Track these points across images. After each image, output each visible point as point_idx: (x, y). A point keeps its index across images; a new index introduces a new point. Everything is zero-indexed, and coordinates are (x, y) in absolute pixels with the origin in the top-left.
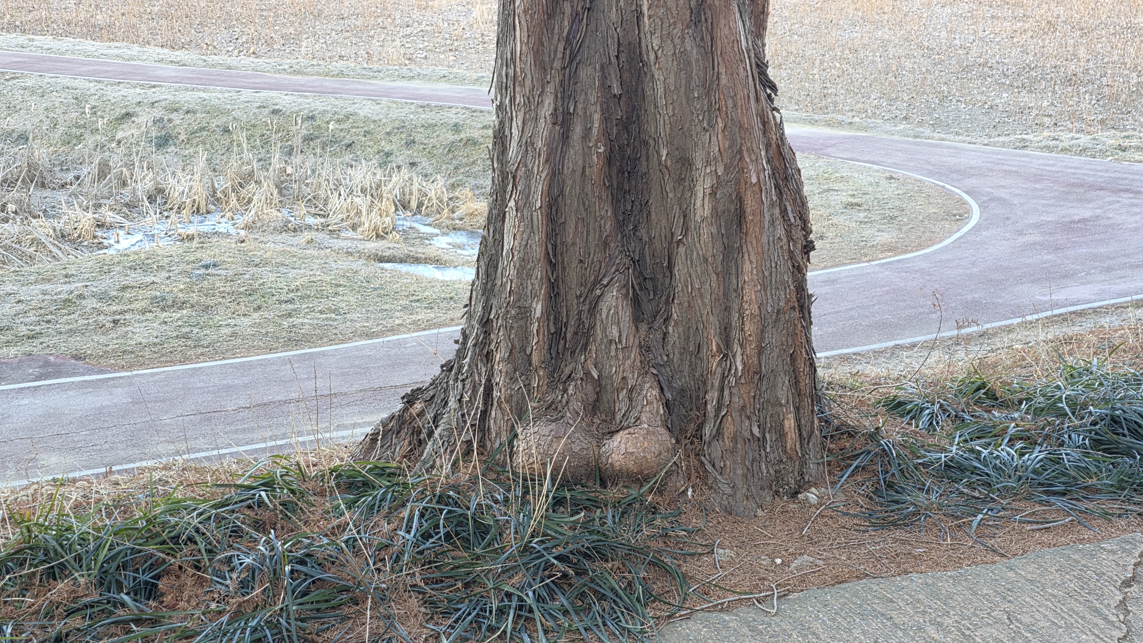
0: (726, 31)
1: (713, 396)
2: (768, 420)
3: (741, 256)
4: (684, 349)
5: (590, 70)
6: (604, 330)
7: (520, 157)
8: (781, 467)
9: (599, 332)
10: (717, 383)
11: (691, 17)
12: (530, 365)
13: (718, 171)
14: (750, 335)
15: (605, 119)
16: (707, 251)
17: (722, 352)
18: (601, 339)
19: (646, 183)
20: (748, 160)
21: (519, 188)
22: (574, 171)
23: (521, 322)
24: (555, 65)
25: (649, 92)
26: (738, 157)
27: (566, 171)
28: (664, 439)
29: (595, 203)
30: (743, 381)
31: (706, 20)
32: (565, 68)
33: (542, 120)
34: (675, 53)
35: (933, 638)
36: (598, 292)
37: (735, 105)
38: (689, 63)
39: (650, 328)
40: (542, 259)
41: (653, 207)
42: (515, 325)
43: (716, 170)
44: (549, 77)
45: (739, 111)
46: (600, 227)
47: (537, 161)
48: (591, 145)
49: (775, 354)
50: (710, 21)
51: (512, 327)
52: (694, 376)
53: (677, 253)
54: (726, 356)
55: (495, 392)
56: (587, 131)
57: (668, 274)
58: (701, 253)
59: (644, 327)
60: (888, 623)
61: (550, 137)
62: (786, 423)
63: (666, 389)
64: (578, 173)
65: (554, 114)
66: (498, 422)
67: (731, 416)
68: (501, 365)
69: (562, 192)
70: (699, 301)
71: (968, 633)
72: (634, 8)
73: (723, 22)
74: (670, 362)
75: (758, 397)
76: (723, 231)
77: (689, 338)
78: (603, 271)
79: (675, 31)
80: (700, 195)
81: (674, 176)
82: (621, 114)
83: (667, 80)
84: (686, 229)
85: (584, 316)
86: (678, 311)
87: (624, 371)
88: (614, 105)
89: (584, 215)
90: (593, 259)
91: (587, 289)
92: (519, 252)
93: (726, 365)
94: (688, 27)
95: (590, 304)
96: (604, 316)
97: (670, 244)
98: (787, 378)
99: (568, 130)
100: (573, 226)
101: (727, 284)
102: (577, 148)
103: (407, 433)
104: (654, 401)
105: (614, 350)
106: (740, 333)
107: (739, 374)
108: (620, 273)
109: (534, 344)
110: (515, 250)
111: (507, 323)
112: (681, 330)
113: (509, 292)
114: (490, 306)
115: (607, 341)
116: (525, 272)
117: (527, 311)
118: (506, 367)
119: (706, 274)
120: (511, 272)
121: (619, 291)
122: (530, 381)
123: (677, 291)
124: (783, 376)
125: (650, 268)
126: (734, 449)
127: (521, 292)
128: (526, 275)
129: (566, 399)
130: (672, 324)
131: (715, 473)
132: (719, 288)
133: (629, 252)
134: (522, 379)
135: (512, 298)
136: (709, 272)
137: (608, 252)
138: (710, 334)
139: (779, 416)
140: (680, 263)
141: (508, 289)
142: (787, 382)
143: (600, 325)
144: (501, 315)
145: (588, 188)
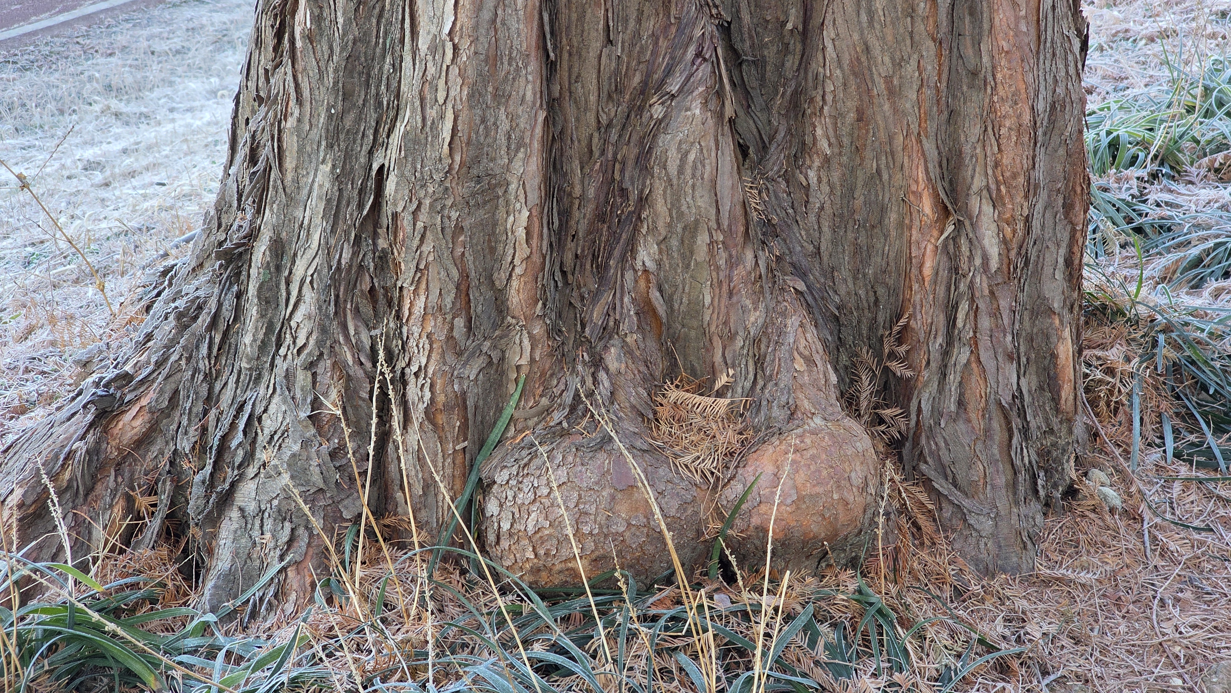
4: (842, 216)
6: (675, 202)
9: (662, 208)
12: (504, 311)
17: (948, 219)
18: (669, 225)
23: (481, 214)
39: (760, 178)
40: (533, 54)
42: (466, 224)
49: (1040, 204)
51: (459, 229)
52: (864, 275)
55: (412, 391)
57: (795, 45)
62: (1061, 349)
63: (820, 320)
68: (430, 322)
70: (887, 107)
77: (852, 190)
78: (663, 61)
86: (830, 132)
87: (731, 294)
90: (636, 32)
91: (623, 108)
93: (957, 246)
95: (638, 142)
96: (673, 167)
98: (1062, 251)
101: (955, 60)
103: (116, 490)
104: (817, 358)
105: (705, 248)
106: (990, 172)
107: (994, 264)
108: (705, 60)
109: (517, 261)
110: (461, 37)
111: (446, 220)
112: (836, 176)
113: (450, 144)
114: (359, 172)
115: (684, 229)
116: (490, 89)
117: (499, 185)
118: (447, 327)
119: (908, 42)
120: (452, 93)
121: (705, 104)
122: (503, 352)
123: (830, 88)
124: (1053, 248)
125: (751, 37)
126: (987, 432)
127: (482, 139)
128: (495, 96)
129: (607, 384)
130: (817, 163)
131: (957, 496)
132: (940, 75)
133: (717, 7)
134: (485, 349)
135: (458, 158)
136: (917, 38)
137: (673, 12)
138: (917, 182)
139: (1048, 337)
140: (839, 21)
141: (446, 135)
142: (1061, 260)
143: (665, 192)
144: (427, 202)
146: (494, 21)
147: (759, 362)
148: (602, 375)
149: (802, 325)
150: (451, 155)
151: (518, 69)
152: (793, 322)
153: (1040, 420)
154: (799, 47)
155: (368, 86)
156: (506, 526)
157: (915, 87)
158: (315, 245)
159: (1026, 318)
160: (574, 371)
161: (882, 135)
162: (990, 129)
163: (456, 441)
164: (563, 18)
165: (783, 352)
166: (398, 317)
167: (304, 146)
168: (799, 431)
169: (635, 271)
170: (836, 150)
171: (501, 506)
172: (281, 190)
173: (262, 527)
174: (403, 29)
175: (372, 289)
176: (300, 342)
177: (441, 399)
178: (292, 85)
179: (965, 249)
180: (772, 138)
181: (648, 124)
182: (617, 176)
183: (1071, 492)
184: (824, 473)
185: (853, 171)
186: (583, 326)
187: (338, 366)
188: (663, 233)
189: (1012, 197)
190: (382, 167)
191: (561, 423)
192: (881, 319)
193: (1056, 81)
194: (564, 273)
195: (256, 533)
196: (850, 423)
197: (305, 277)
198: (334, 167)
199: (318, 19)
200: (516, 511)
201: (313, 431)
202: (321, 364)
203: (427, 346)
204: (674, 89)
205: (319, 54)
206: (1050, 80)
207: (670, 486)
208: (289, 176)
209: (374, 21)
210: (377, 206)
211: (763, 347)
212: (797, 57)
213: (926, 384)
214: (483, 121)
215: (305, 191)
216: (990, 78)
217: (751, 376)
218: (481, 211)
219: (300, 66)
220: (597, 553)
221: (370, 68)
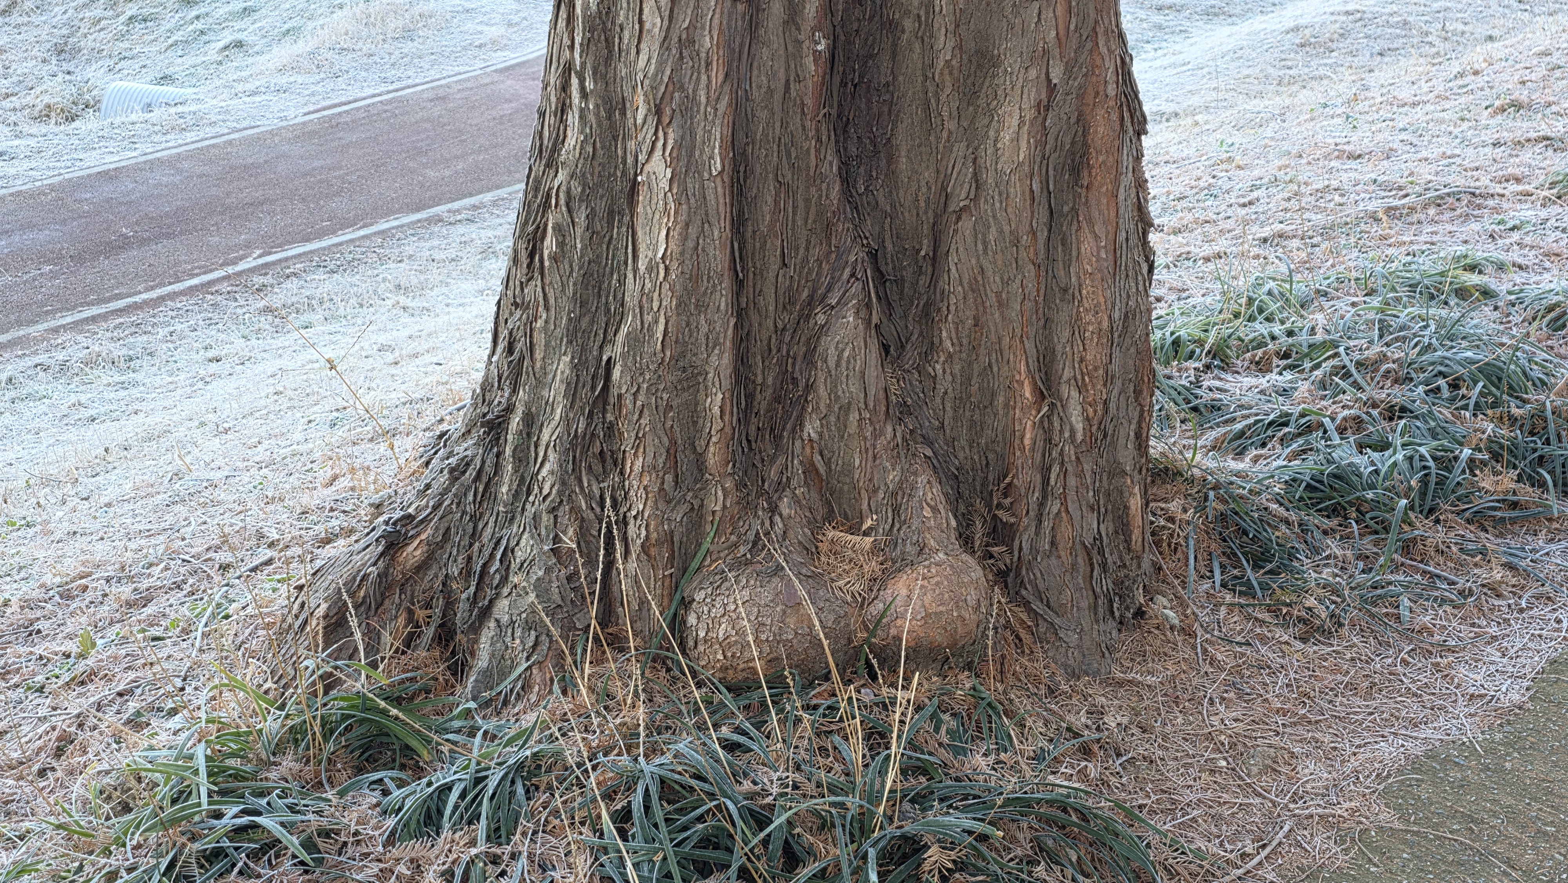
2: (1103, 502)
3: (1074, 227)
6: (833, 389)
7: (668, 72)
8: (1121, 574)
10: (1039, 458)
12: (704, 469)
13: (1052, 75)
14: (1095, 368)
16: (1019, 224)
17: (1044, 402)
18: (829, 406)
19: (890, 102)
20: (1104, 50)
22: (770, 91)
23: (686, 396)
26: (1089, 45)
27: (756, 93)
29: (808, 150)
30: (1083, 449)
39: (898, 370)
40: (726, 274)
41: (904, 147)
42: (675, 404)
43: (1047, 74)
46: (820, 196)
47: (704, 77)
48: (801, 37)
49: (1115, 390)
51: (669, 407)
52: (978, 444)
53: (955, 231)
55: (632, 530)
56: (794, 11)
57: (927, 268)
58: (1006, 229)
61: (729, 28)
62: (1132, 502)
64: (778, 97)
66: (642, 582)
67: (1067, 511)
68: (646, 478)
69: (752, 139)
70: (997, 316)
74: (941, 427)
76: (1050, 185)
77: (970, 380)
78: (825, 281)
80: (1012, 121)
84: (977, 184)
86: (953, 335)
87: (875, 458)
91: (795, 316)
92: (682, 263)
93: (1051, 423)
96: (832, 363)
98: (1132, 427)
99: (758, 11)
100: (770, 200)
101: (1050, 280)
103: (400, 604)
104: (941, 507)
105: (856, 423)
106: (1077, 366)
107: (1079, 437)
108: (857, 279)
109: (713, 433)
110: (671, 260)
111: (659, 400)
112: (957, 368)
113: (662, 342)
114: (592, 362)
115: (840, 408)
116: (693, 300)
117: (700, 374)
118: (659, 481)
119: (1014, 265)
120: (664, 303)
121: (857, 313)
122: (702, 500)
123: (953, 301)
124: (1126, 424)
125: (893, 261)
126: (1074, 566)
127: (687, 339)
128: (697, 306)
129: (781, 525)
130: (942, 359)
131: (1050, 616)
132: (1038, 291)
133: (867, 238)
134: (688, 498)
135: (668, 353)
136: (1020, 263)
137: (833, 242)
138: (1020, 373)
139: (1122, 493)
140: (961, 249)
141: (660, 335)
142: (1132, 434)
143: (825, 380)
144: (645, 386)
145: (796, 122)
146: (696, 248)
147: (896, 510)
148: (777, 519)
149: (929, 482)
150: (663, 350)
151: (714, 286)
152: (922, 480)
153: (1115, 557)
154: (930, 269)
155: (600, 296)
156: (702, 634)
157: (1019, 301)
158: (557, 418)
159: (1105, 478)
160: (756, 515)
161: (993, 337)
162: (1077, 333)
164: (749, 247)
165: (914, 503)
166: (622, 473)
167: (550, 342)
168: (927, 563)
169: (803, 440)
170: (957, 349)
171: (698, 618)
172: (531, 375)
173: (513, 634)
174: (626, 253)
175: (602, 451)
176: (545, 491)
177: (654, 536)
178: (541, 295)
179: (1056, 424)
180: (908, 340)
181: (813, 329)
182: (790, 369)
183: (1140, 613)
184: (946, 596)
185: (970, 364)
186: (763, 481)
187: (575, 510)
188: (824, 411)
189: (1094, 386)
190: (610, 359)
191: (745, 555)
192: (991, 478)
193: (1128, 296)
194: (749, 441)
195: (508, 640)
196: (965, 557)
197: (550, 441)
198: (573, 358)
199: (561, 245)
200: (710, 622)
201: (554, 560)
202: (562, 508)
203: (644, 496)
204: (834, 302)
205: (562, 272)
206: (1124, 295)
207: (828, 604)
208: (538, 365)
209: (605, 247)
210: (606, 388)
211: (899, 498)
212: (929, 277)
213: (1026, 529)
214: (688, 324)
215: (551, 376)
216: (1077, 294)
217: (890, 520)
218: (686, 394)
219: (547, 281)
220: (771, 656)
221: (601, 283)
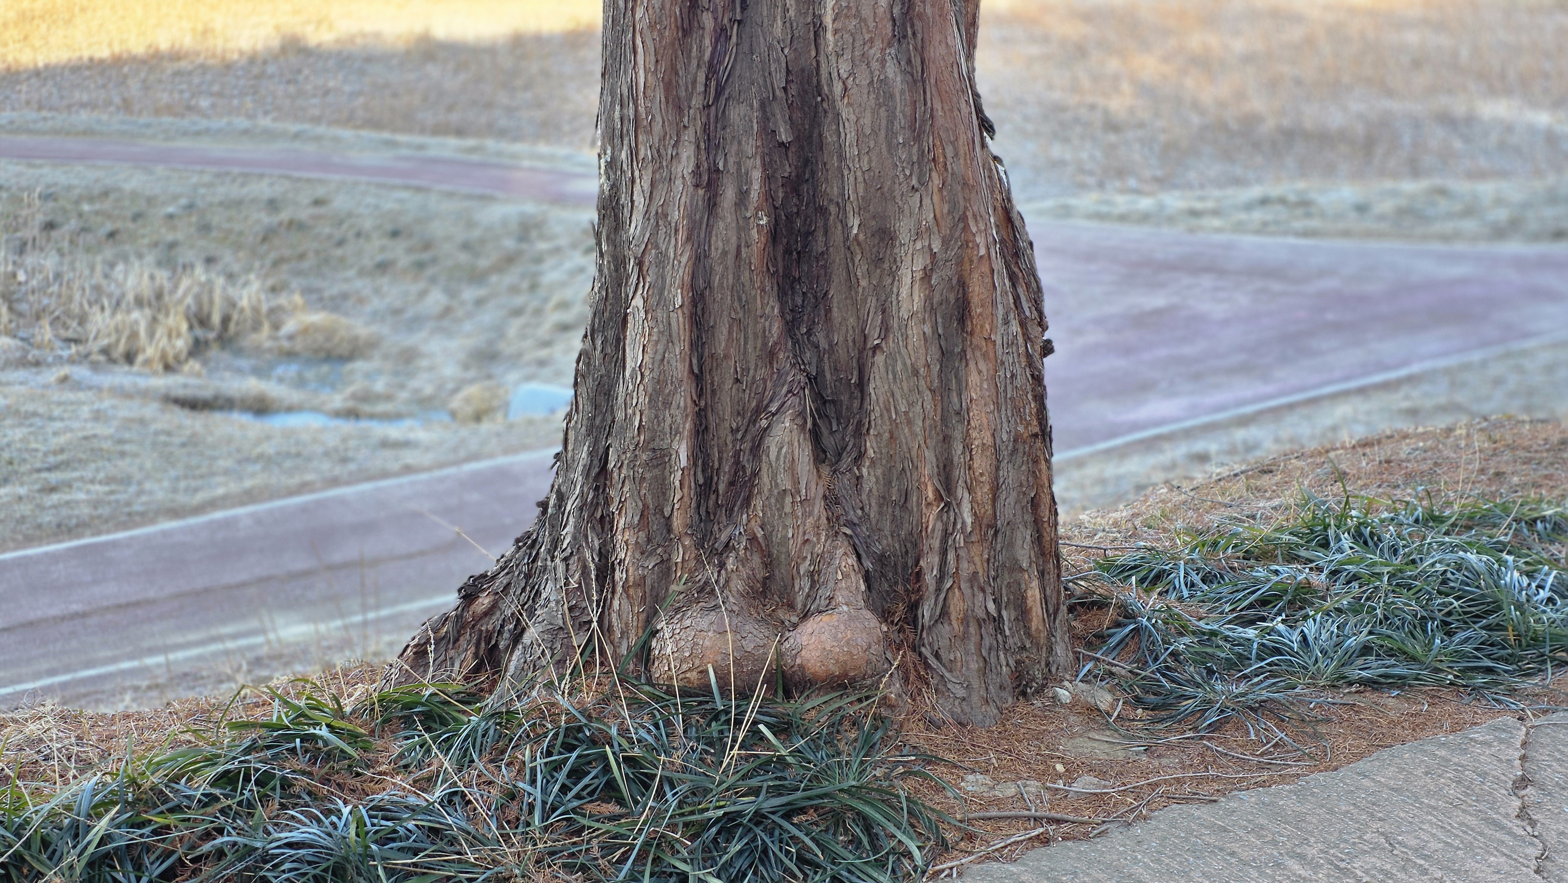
0: (942, 50)
1: (930, 563)
2: (1004, 592)
3: (964, 364)
4: (884, 498)
5: (743, 109)
6: (774, 477)
7: (647, 235)
8: (1024, 655)
9: (765, 479)
10: (936, 544)
11: (894, 30)
12: (669, 530)
13: (933, 246)
14: (982, 474)
15: (768, 179)
16: (917, 358)
17: (942, 499)
18: (770, 490)
19: (825, 267)
20: (974, 230)
21: (648, 279)
22: (725, 253)
23: (656, 472)
24: (693, 102)
25: (829, 138)
26: (961, 225)
27: (713, 254)
28: (872, 625)
29: (755, 298)
30: (973, 539)
31: (914, 34)
32: (709, 106)
33: (679, 182)
34: (871, 83)
35: (1300, 876)
36: (764, 423)
37: (956, 155)
38: (892, 96)
39: (835, 472)
40: (685, 380)
41: (835, 300)
42: (648, 476)
43: (930, 245)
44: (686, 119)
45: (962, 161)
46: (764, 331)
47: (673, 240)
48: (748, 215)
49: (1011, 500)
50: (919, 36)
51: (643, 479)
52: (899, 535)
53: (873, 364)
54: (948, 505)
55: (617, 575)
56: (743, 196)
57: (857, 393)
58: (908, 362)
59: (826, 470)
60: (1233, 860)
61: (691, 205)
62: (1029, 593)
63: (864, 555)
64: (731, 256)
65: (696, 172)
66: (624, 616)
67: (960, 588)
68: (627, 533)
69: (709, 285)
70: (906, 430)
71: (1342, 865)
72: (809, 20)
73: (937, 37)
74: (866, 517)
75: (992, 560)
76: (940, 331)
77: (890, 482)
78: (769, 394)
79: (872, 51)
80: (907, 280)
81: (869, 255)
82: (788, 170)
83: (861, 121)
84: (886, 328)
85: (744, 458)
86: (875, 445)
87: (804, 533)
88: (780, 157)
89: (741, 315)
90: (754, 377)
91: (746, 420)
92: (652, 370)
93: (948, 518)
94: (890, 45)
95: (753, 440)
96: (773, 456)
97: (861, 352)
98: (1029, 532)
99: (716, 195)
100: (725, 331)
101: (945, 404)
102: (729, 220)
103: (470, 641)
104: (854, 576)
105: (790, 505)
107: (969, 529)
108: (794, 395)
109: (676, 501)
110: (645, 369)
112: (879, 472)
113: (638, 430)
114: (601, 451)
115: (778, 493)
116: (661, 399)
117: (665, 455)
118: (636, 536)
119: (916, 391)
120: (640, 400)
121: (794, 420)
122: (668, 555)
123: (873, 418)
124: (1021, 528)
125: (832, 387)
126: (966, 634)
127: (656, 428)
128: (663, 403)
130: (867, 464)
131: (940, 670)
132: (935, 410)
133: (805, 366)
134: (658, 553)
135: (642, 438)
136: (920, 389)
138: (925, 477)
140: (877, 378)
141: (637, 424)
143: (768, 470)
144: (626, 462)
145: (745, 277)
146: (663, 361)
148: (723, 572)
149: (846, 555)
150: (639, 435)
153: (1016, 639)
155: (608, 401)
156: (658, 654)
157: (921, 419)
158: (577, 493)
161: (905, 448)
162: (967, 447)
163: (639, 606)
164: (706, 363)
165: (831, 569)
166: (612, 531)
168: (831, 612)
170: (879, 457)
171: (658, 643)
175: (602, 516)
176: (564, 546)
177: (632, 579)
179: (952, 517)
181: (759, 431)
185: (889, 469)
188: (767, 495)
189: (981, 489)
190: (609, 445)
191: (694, 596)
194: (708, 513)
196: (866, 612)
198: (589, 447)
200: (664, 644)
203: (625, 548)
208: (570, 455)
212: (858, 400)
215: (577, 463)
216: (966, 416)
218: (656, 470)
